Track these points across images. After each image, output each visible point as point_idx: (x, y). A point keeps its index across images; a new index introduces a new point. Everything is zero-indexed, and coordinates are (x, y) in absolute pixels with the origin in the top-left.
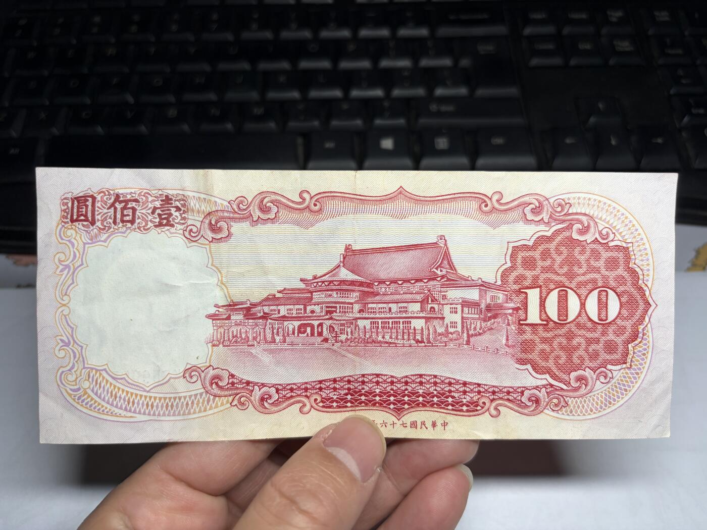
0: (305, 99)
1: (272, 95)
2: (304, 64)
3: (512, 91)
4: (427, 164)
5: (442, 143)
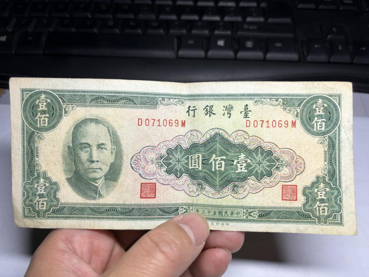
0: (179, 19)
1: (162, 17)
3: (288, 20)
4: (241, 54)
5: (249, 44)
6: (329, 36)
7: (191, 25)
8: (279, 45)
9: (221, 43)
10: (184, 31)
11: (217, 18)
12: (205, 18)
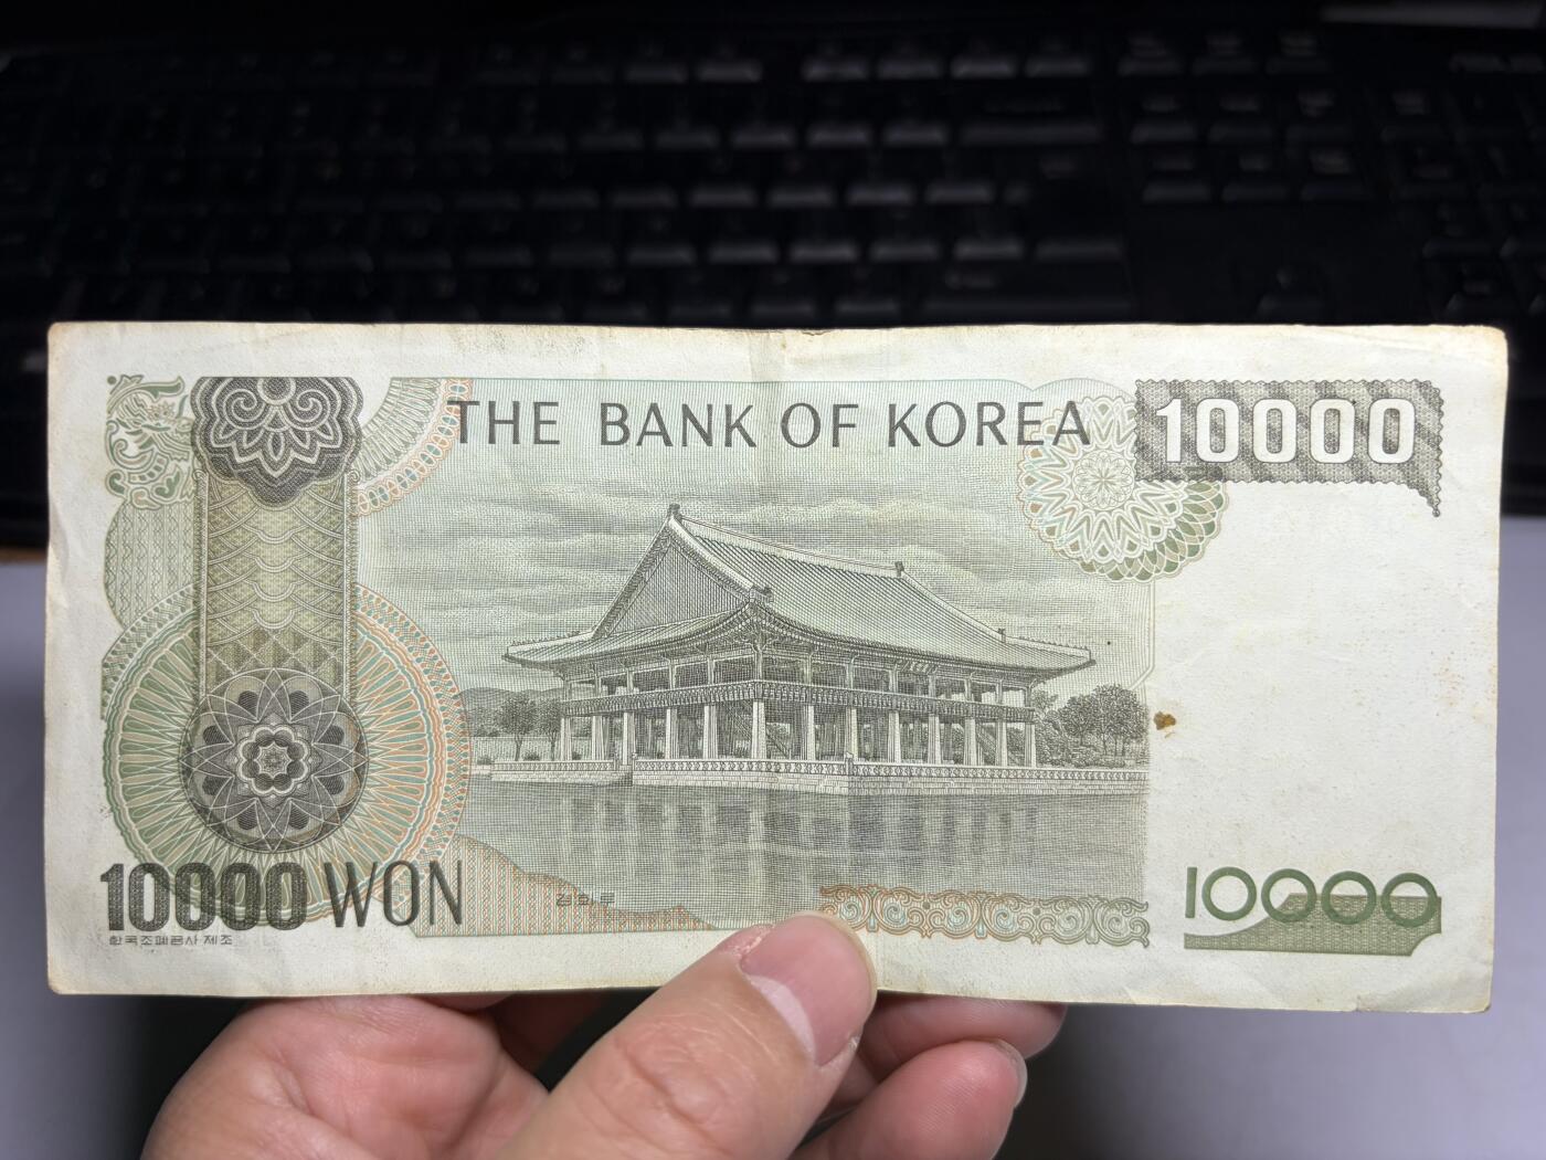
0: (703, 263)
1: (640, 255)
2: (704, 197)
3: (1108, 249)
7: (747, 282)
10: (724, 311)
11: (844, 252)
12: (803, 253)
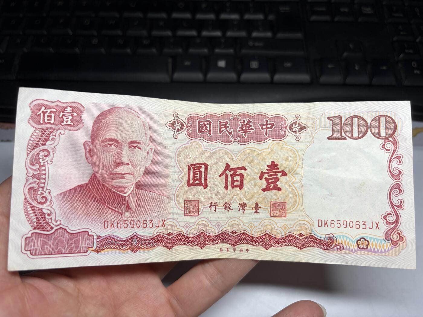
0: (174, 36)
1: (155, 33)
2: (175, 15)
3: (299, 35)
4: (245, 76)
5: (254, 65)
6: (345, 54)
7: (188, 42)
8: (288, 65)
9: (222, 64)
10: (180, 50)
11: (218, 34)
12: (205, 33)
